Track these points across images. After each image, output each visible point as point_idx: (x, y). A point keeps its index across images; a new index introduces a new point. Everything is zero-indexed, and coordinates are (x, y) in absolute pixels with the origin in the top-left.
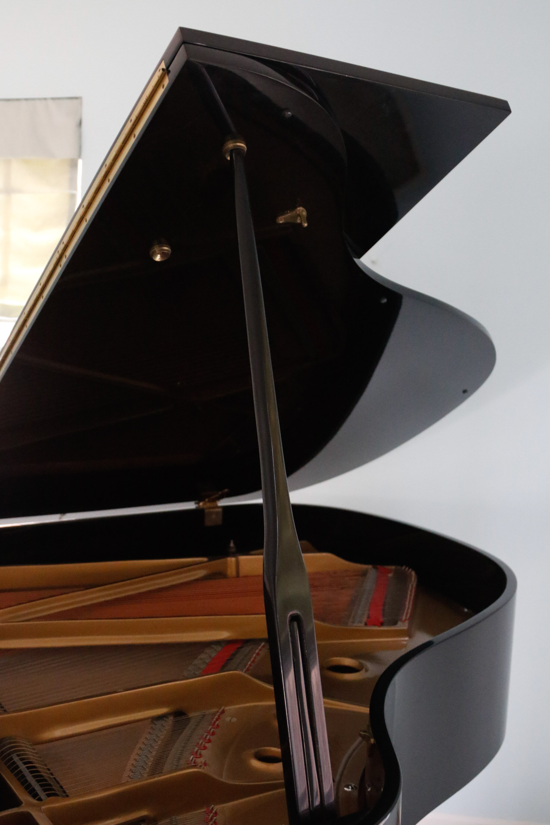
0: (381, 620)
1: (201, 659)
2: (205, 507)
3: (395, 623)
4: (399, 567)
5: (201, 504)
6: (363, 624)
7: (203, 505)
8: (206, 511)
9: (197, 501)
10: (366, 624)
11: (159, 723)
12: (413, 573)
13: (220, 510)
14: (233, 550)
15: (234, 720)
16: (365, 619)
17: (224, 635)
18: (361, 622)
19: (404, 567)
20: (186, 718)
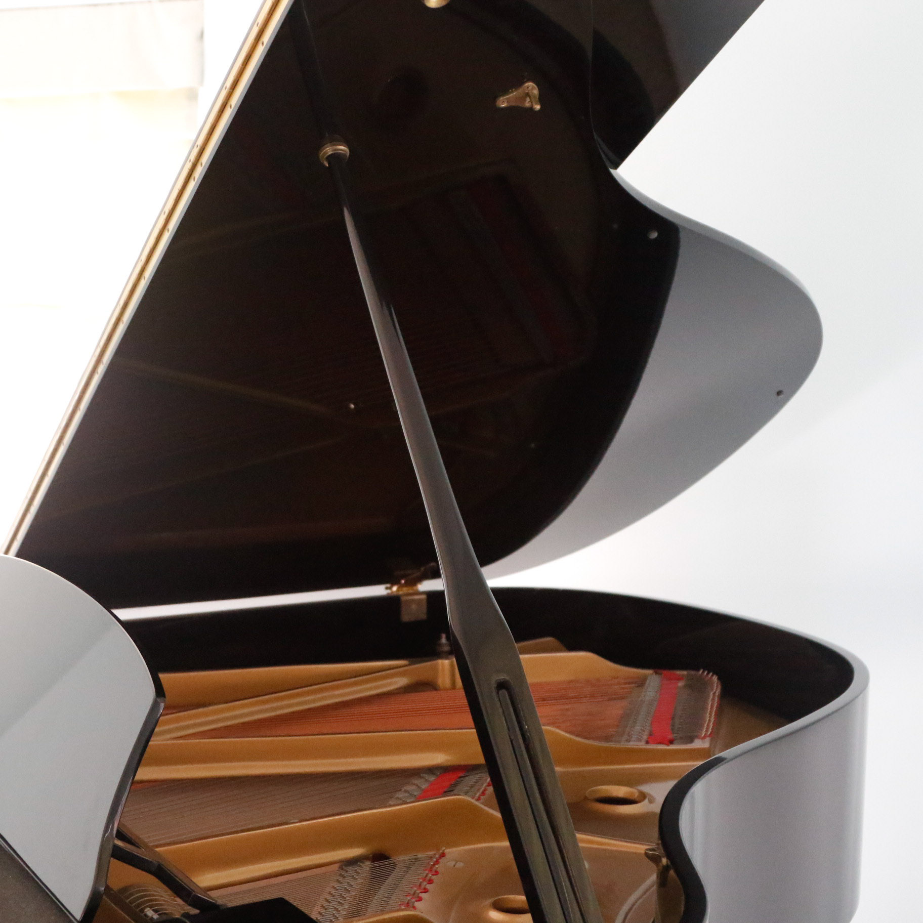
0: (670, 737)
1: (406, 791)
2: (401, 593)
3: (691, 740)
4: (693, 673)
5: (395, 588)
6: (643, 743)
7: (398, 590)
8: (404, 599)
9: (388, 585)
10: (647, 742)
11: (351, 869)
12: (715, 678)
13: (424, 597)
14: (446, 649)
15: (460, 865)
16: (645, 737)
17: (439, 758)
18: (640, 740)
19: (701, 671)
20: (389, 862)
